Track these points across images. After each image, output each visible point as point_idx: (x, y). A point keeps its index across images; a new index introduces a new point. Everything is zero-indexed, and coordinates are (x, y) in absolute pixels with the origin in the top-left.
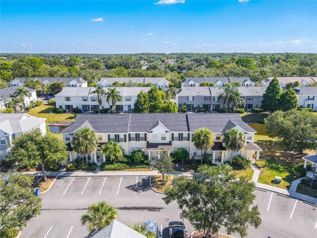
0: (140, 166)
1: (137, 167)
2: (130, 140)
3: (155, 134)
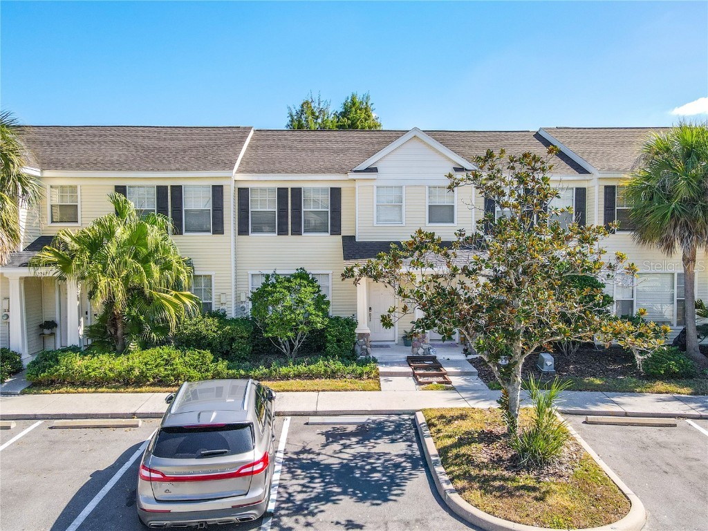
3: (392, 187)
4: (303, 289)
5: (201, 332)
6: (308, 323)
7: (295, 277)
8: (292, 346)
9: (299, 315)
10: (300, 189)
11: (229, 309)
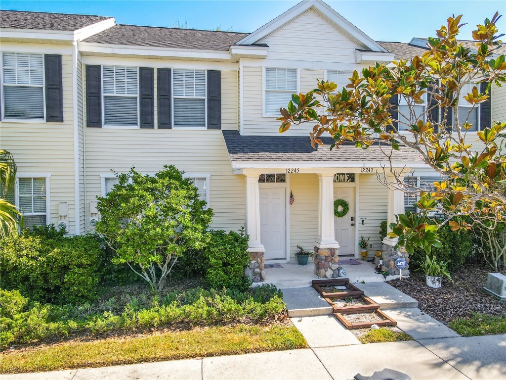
0: (174, 311)
1: (144, 315)
2: (93, 120)
3: (284, 69)
4: (173, 191)
5: (8, 261)
6: (181, 240)
7: (162, 176)
8: (159, 272)
9: (167, 228)
10: (168, 71)
11: (71, 224)
